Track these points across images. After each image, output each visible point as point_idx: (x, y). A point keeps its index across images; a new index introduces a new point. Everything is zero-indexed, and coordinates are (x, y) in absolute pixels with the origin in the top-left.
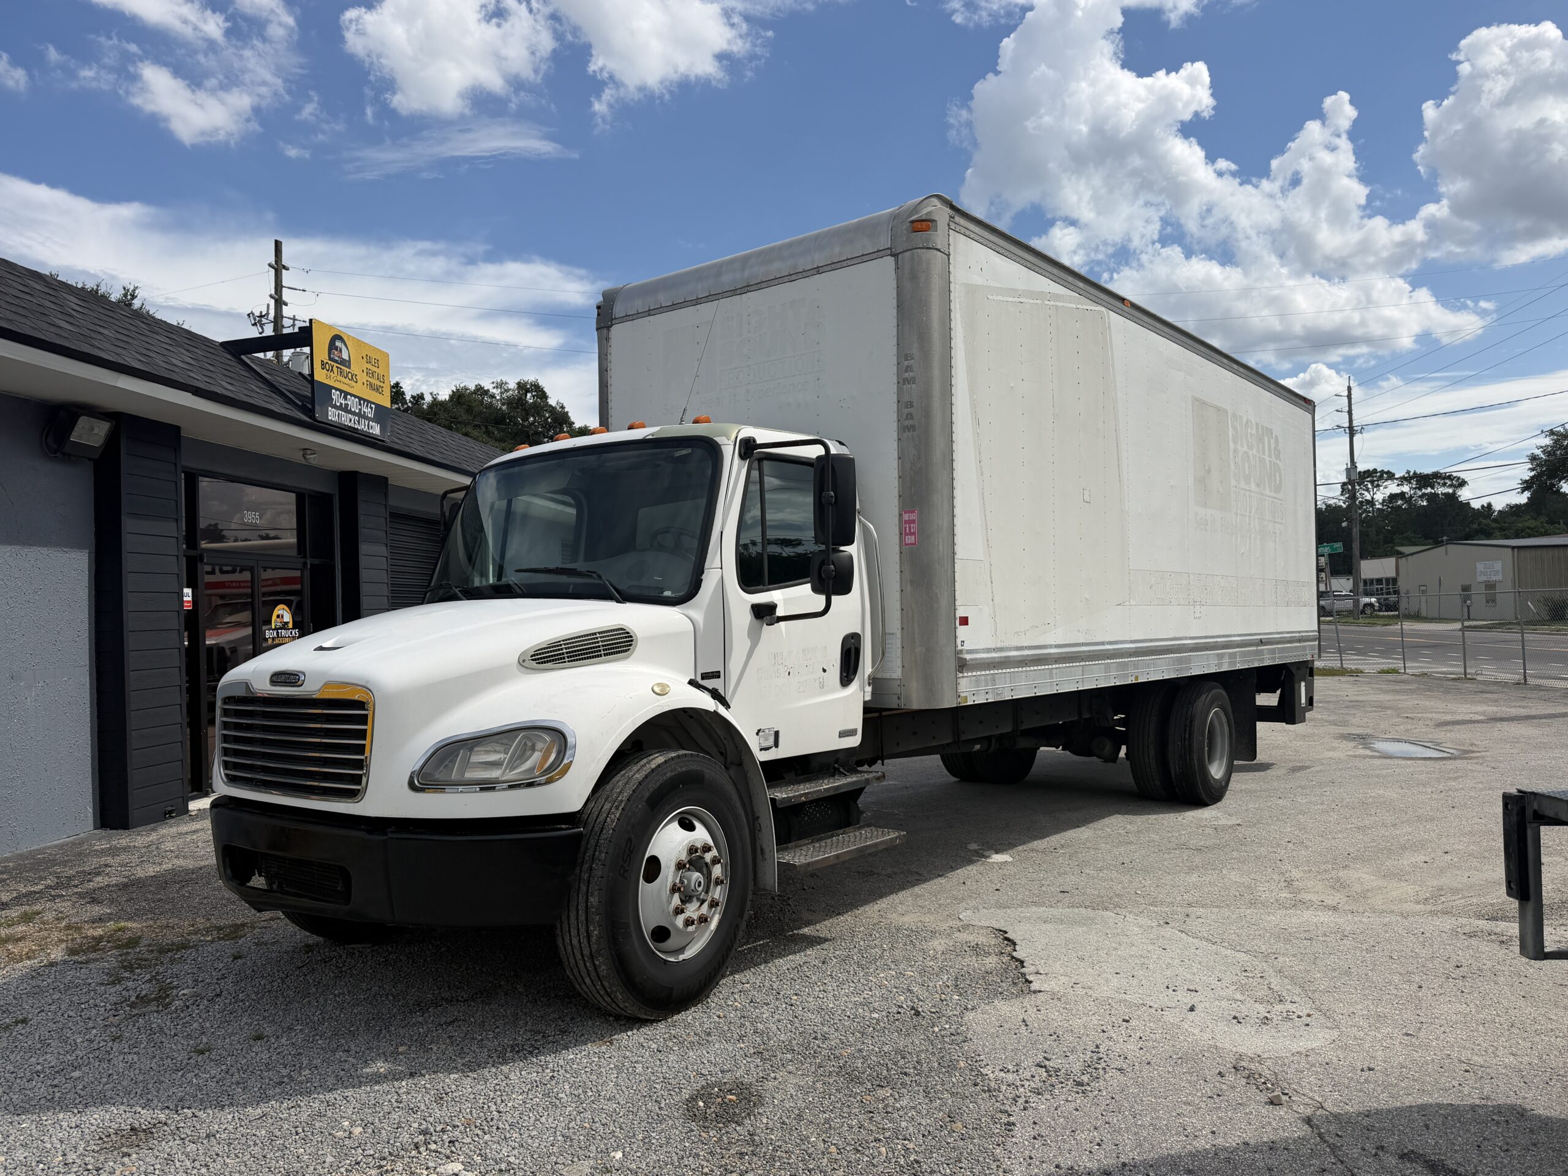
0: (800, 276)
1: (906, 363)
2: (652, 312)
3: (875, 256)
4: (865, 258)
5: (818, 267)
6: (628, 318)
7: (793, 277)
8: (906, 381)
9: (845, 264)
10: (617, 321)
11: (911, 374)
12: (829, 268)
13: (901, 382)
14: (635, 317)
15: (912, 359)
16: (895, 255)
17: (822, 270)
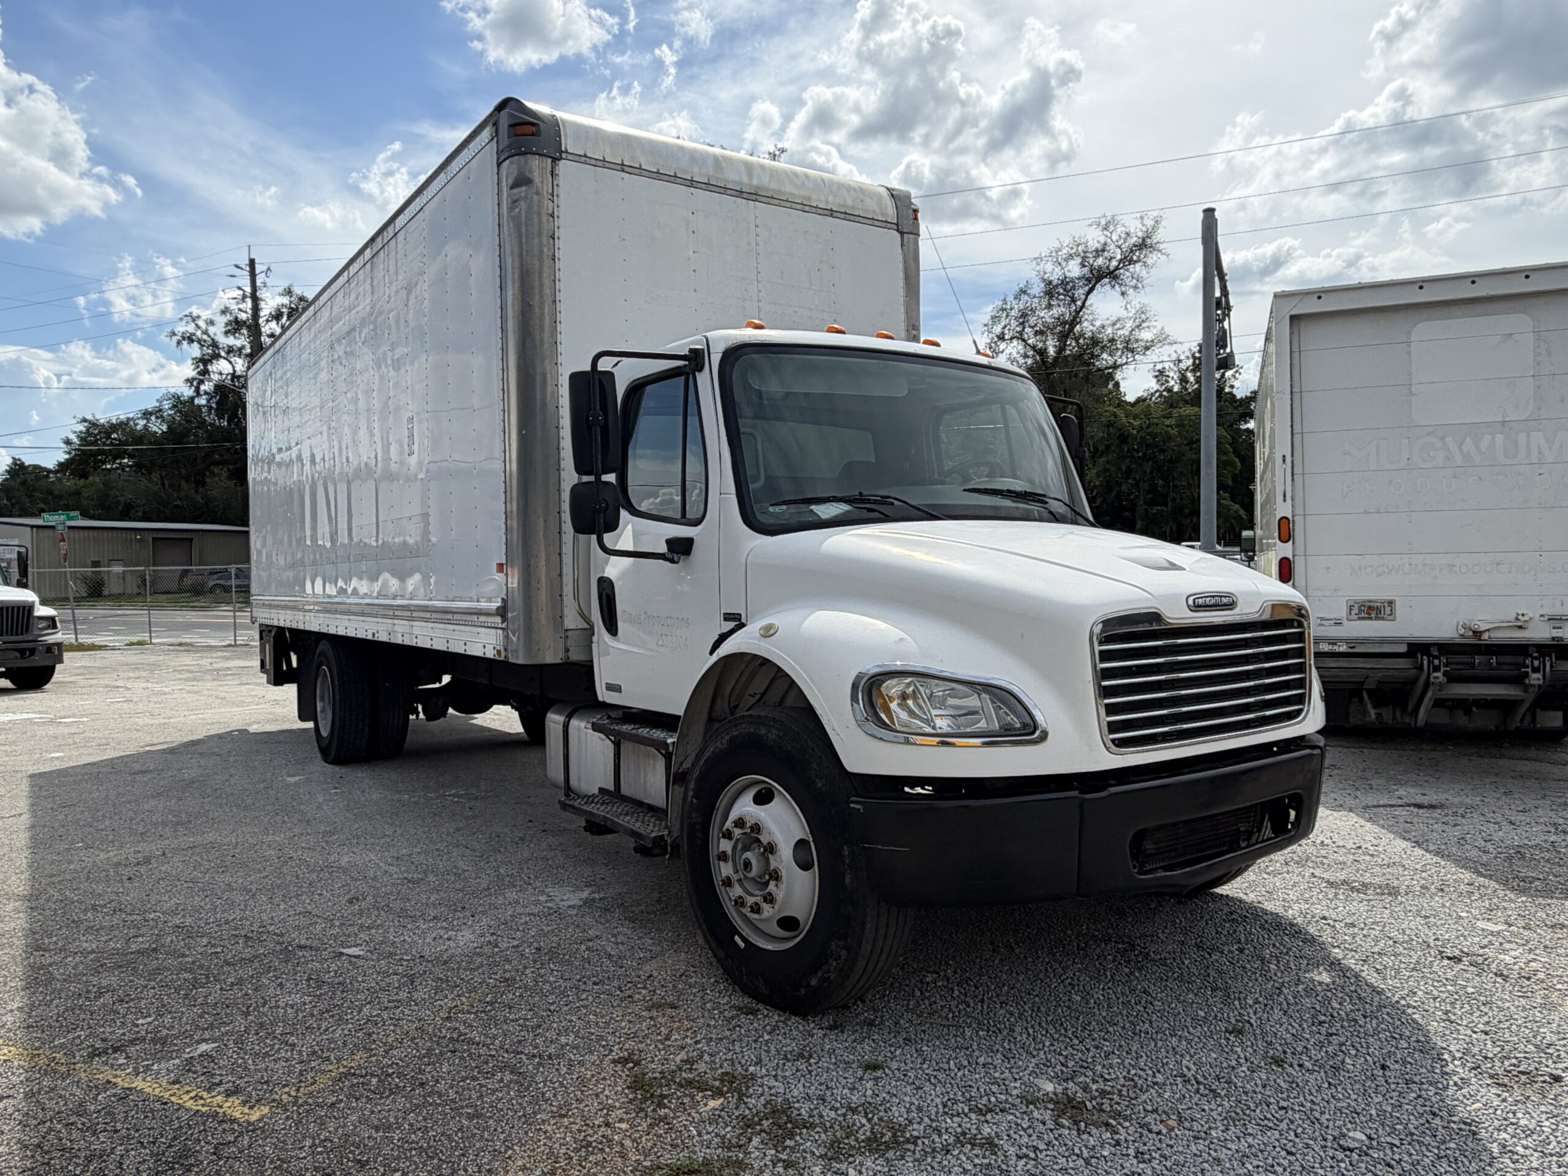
0: (814, 210)
2: (625, 168)
3: (884, 224)
5: (832, 210)
7: (806, 208)
9: (857, 219)
10: (570, 157)
12: (843, 216)
14: (599, 163)
16: (902, 233)
17: (835, 214)
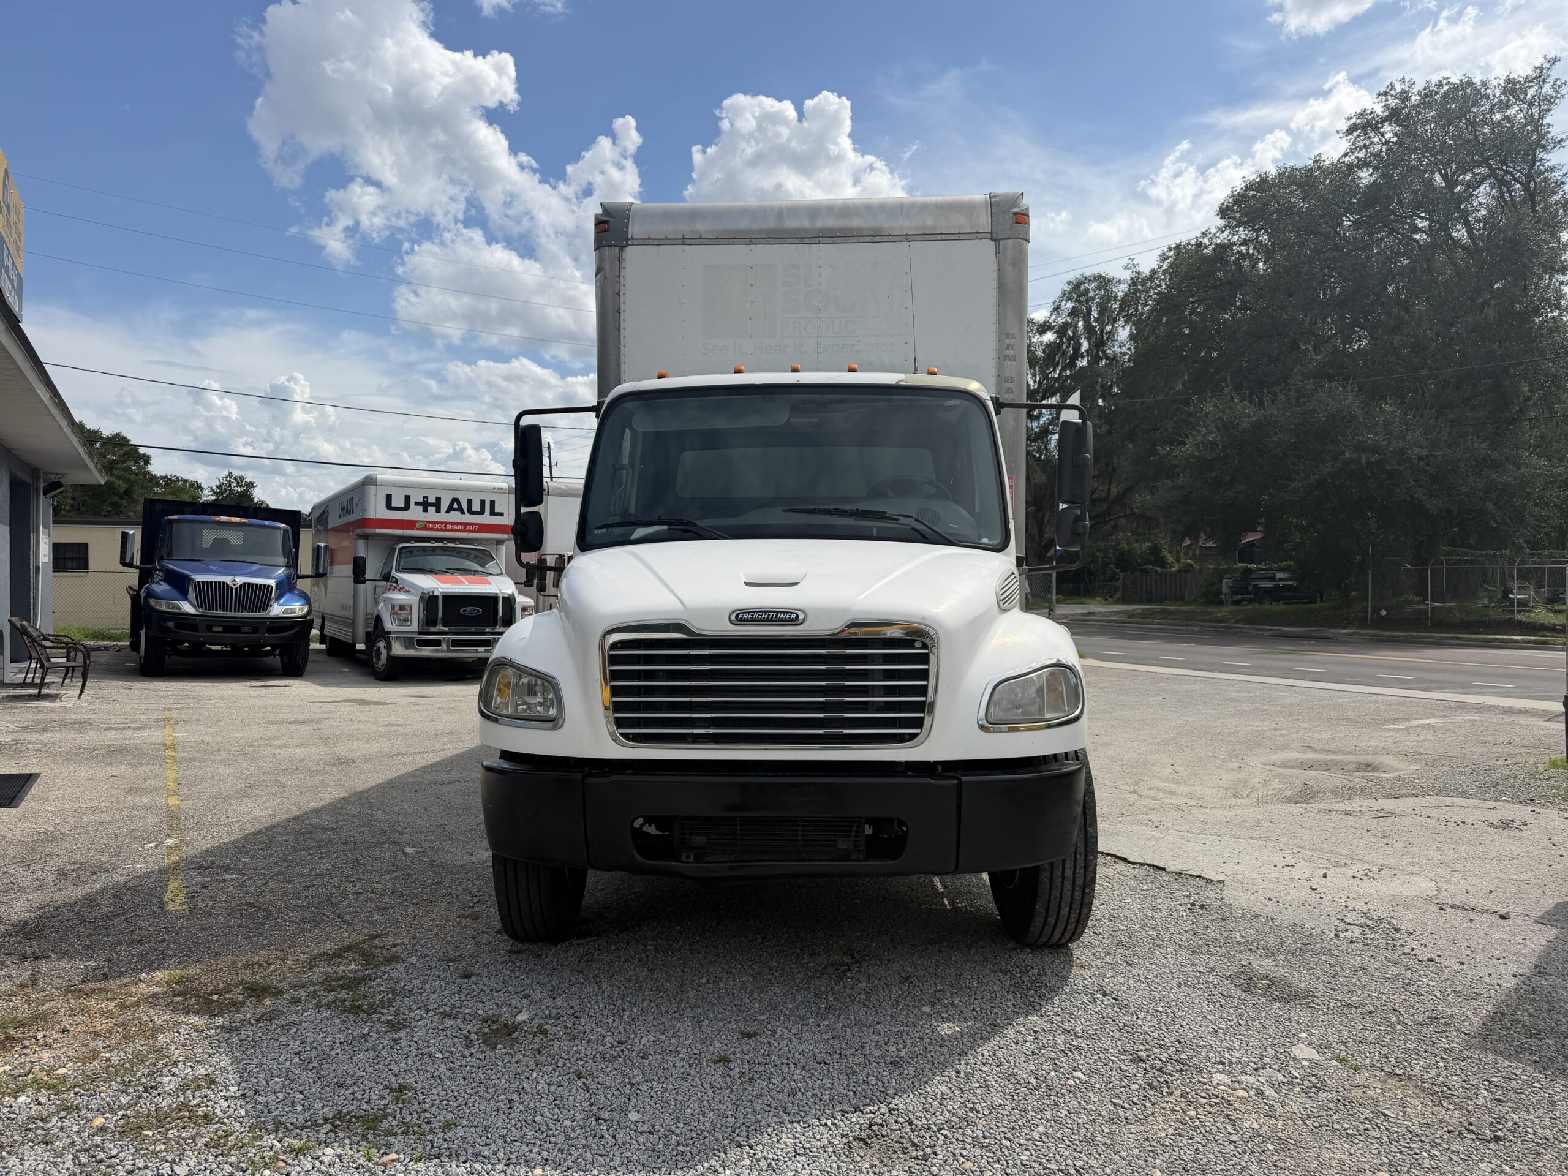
0: (886, 239)
1: (1008, 341)
2: (686, 241)
3: (974, 236)
4: (963, 237)
5: (907, 235)
6: (648, 241)
7: (877, 239)
8: (1006, 357)
9: (939, 237)
10: (635, 242)
11: (1013, 352)
12: (921, 238)
13: (1002, 358)
14: (661, 242)
15: (1013, 338)
16: (996, 240)
17: (911, 238)
